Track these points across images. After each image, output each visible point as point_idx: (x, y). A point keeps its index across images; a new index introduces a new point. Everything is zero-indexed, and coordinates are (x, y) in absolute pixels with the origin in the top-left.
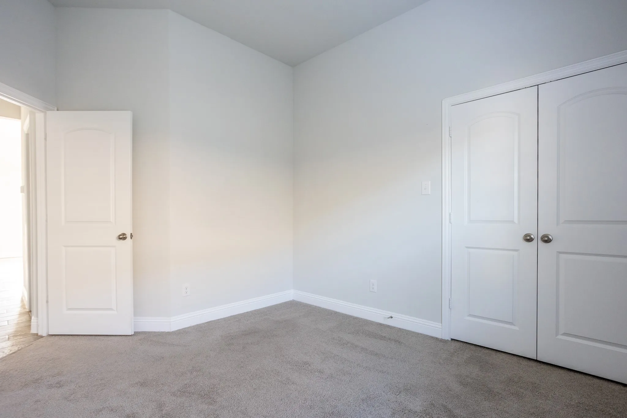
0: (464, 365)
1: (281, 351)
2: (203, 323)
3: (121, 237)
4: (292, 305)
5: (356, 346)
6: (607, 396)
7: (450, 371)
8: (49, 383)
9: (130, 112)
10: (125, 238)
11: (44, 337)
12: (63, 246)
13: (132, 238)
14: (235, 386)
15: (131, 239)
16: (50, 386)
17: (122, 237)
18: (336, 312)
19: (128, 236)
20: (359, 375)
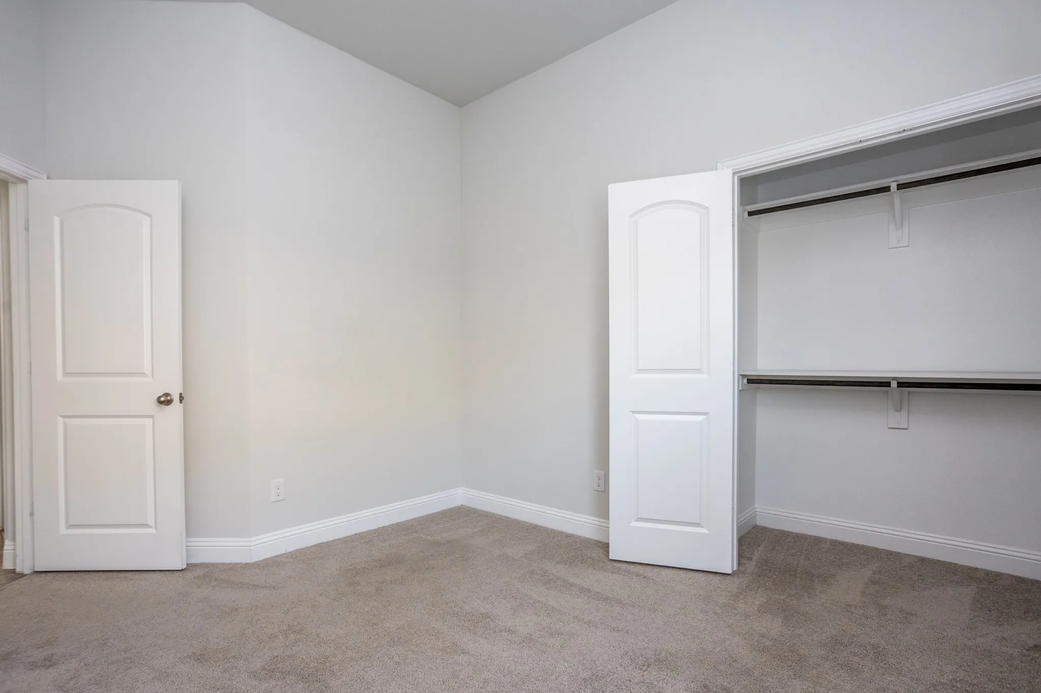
0: (758, 616)
1: (442, 595)
2: (307, 548)
3: (162, 399)
4: (462, 514)
5: (572, 585)
6: (1001, 666)
7: (732, 626)
8: (31, 659)
9: (177, 182)
10: (169, 402)
11: (26, 575)
12: (60, 416)
13: (183, 401)
14: (362, 658)
15: (181, 402)
16: (33, 666)
17: (165, 401)
18: (536, 525)
19: (176, 398)
20: (578, 636)
